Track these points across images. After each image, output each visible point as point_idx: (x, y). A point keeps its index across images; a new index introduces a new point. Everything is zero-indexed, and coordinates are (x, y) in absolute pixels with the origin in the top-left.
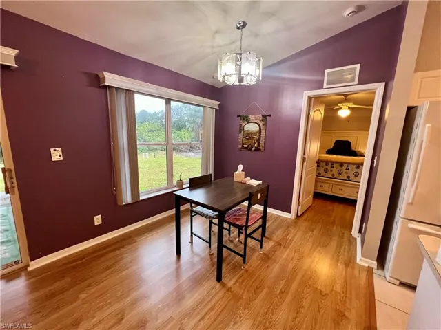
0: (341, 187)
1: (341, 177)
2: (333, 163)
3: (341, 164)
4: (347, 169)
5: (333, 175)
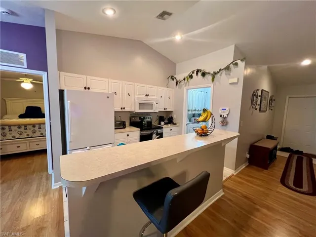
0: (37, 143)
1: (35, 135)
2: (26, 125)
3: (34, 126)
4: (40, 128)
5: (28, 135)
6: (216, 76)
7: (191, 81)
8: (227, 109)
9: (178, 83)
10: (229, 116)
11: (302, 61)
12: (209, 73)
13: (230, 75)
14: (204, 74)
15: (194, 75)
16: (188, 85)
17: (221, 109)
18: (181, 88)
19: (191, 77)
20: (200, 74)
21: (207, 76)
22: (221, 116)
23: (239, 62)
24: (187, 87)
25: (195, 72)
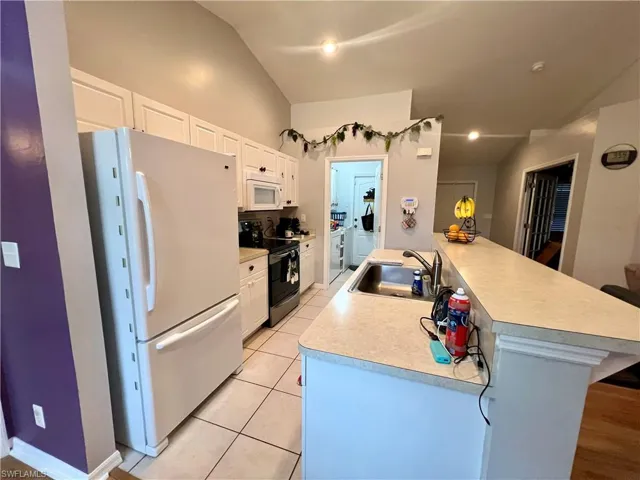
6: (393, 141)
7: (340, 145)
8: (416, 199)
9: (309, 147)
10: (418, 211)
11: (468, 133)
12: (379, 134)
13: (417, 141)
14: (369, 135)
15: (348, 134)
16: (335, 154)
17: (404, 199)
18: (316, 159)
19: (341, 137)
20: (360, 133)
21: (374, 139)
22: (405, 212)
23: (432, 121)
24: (332, 158)
25: (350, 128)
